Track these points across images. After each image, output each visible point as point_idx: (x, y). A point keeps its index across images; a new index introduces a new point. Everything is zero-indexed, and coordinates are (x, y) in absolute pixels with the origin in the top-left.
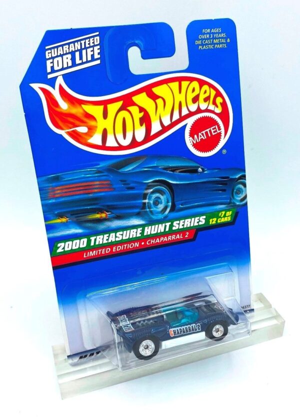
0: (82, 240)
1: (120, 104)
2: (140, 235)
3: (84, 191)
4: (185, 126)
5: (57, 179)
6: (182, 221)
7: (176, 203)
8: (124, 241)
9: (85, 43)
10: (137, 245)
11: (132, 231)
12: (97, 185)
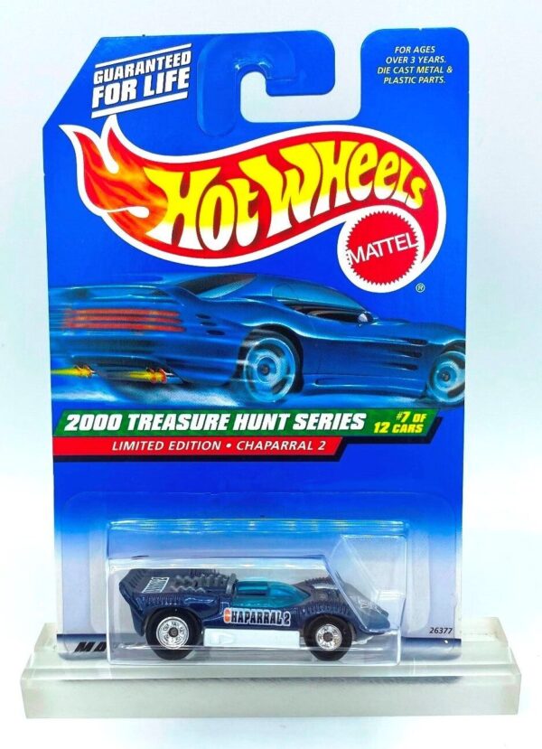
0: (113, 417)
1: (214, 172)
2: (225, 428)
3: (130, 325)
4: (340, 227)
5: (82, 295)
6: (314, 416)
7: (305, 377)
8: (192, 434)
9: (164, 61)
10: (217, 446)
11: (210, 416)
12: (153, 316)
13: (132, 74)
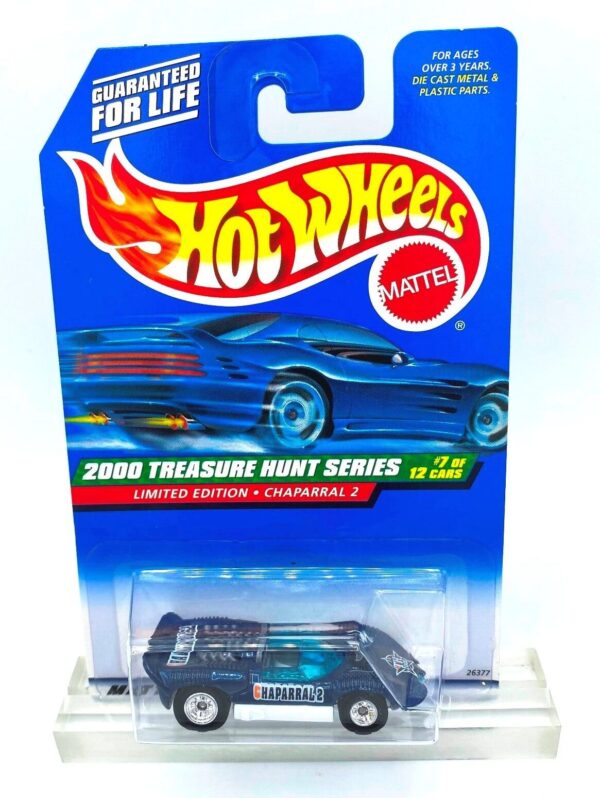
0: (133, 465)
1: (231, 201)
2: (252, 475)
3: (145, 369)
4: (371, 260)
5: (92, 339)
6: (345, 462)
7: (336, 421)
8: (217, 481)
9: (170, 75)
10: (243, 493)
11: (235, 463)
12: (170, 360)
13: (134, 92)
